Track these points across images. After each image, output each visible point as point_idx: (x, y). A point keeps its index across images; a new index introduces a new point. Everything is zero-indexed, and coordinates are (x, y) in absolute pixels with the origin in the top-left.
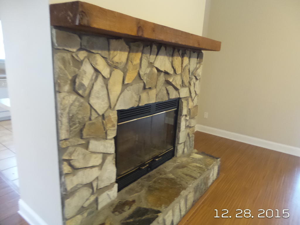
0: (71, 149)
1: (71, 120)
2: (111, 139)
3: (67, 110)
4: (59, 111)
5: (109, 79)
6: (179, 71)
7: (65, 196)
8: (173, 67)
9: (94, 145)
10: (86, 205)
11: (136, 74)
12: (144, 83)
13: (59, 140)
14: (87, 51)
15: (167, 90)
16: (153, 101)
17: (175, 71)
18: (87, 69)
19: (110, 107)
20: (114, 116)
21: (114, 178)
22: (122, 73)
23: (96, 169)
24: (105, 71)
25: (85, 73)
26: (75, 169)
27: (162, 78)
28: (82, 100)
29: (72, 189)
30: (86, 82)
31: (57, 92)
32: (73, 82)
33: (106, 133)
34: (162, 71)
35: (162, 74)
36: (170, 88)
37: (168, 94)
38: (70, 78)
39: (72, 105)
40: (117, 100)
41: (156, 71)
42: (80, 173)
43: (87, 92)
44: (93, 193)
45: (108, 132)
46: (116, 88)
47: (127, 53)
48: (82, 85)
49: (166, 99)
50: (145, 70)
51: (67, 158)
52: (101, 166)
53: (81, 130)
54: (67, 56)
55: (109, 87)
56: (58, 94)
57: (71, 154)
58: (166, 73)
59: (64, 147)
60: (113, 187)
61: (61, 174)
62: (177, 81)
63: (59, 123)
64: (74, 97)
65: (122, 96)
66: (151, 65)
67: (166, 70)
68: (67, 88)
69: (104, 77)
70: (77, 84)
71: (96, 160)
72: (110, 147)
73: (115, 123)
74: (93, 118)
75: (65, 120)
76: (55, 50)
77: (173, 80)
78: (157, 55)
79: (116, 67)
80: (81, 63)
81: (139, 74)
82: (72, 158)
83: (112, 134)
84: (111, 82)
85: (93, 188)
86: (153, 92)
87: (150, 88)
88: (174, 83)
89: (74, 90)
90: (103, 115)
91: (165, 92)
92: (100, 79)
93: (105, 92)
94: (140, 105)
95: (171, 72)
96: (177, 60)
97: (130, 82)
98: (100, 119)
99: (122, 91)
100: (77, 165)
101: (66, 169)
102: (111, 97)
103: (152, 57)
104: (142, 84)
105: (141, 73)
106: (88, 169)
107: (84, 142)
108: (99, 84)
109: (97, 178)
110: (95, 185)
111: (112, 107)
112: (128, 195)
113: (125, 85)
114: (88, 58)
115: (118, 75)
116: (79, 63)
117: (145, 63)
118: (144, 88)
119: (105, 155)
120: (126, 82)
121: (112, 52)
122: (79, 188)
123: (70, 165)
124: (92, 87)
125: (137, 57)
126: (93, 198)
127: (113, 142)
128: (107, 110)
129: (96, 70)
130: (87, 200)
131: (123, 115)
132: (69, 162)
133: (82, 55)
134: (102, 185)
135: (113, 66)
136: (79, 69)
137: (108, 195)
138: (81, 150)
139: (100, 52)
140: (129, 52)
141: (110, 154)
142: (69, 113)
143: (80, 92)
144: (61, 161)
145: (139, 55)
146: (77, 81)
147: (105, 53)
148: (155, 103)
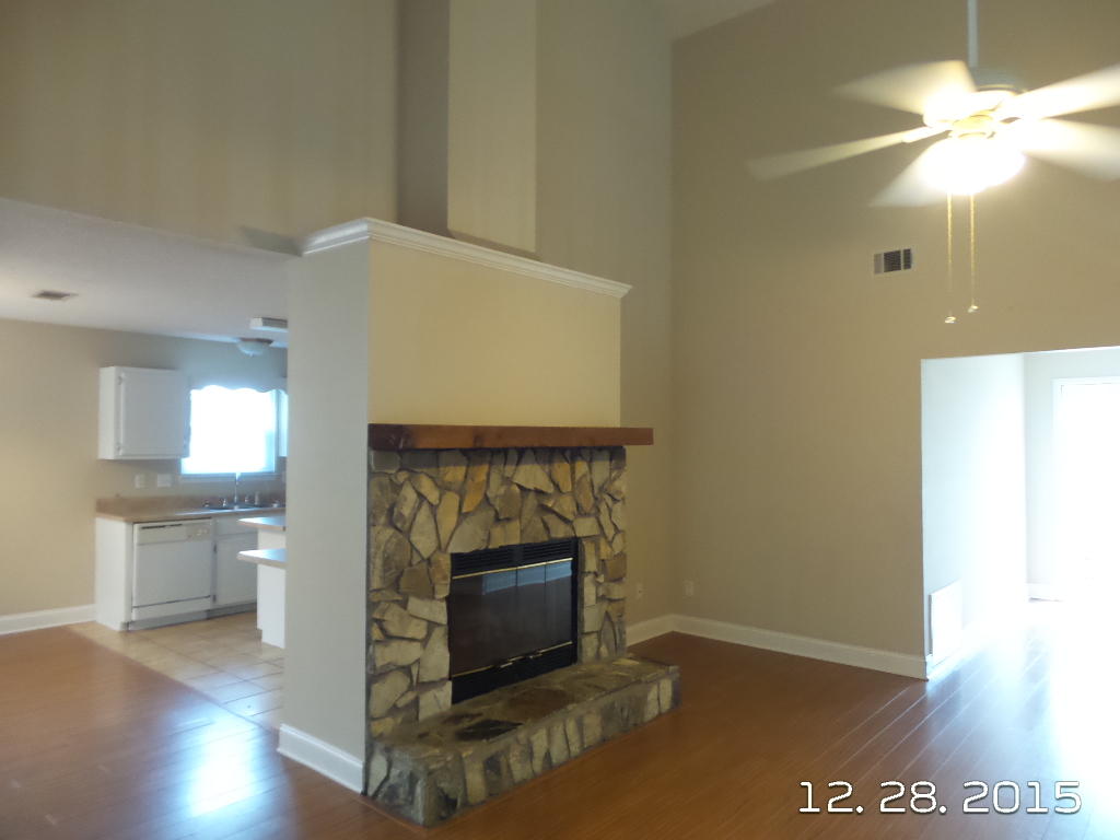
0: (383, 605)
1: (387, 561)
2: (441, 600)
3: (382, 547)
4: (372, 550)
5: (437, 506)
6: (567, 486)
7: (374, 676)
8: (553, 481)
9: (415, 604)
10: (401, 704)
11: (480, 498)
12: (496, 511)
13: (369, 591)
14: (408, 470)
15: (543, 521)
16: (515, 541)
17: (557, 486)
18: (409, 494)
19: (439, 547)
20: (445, 562)
21: (445, 671)
22: (457, 498)
23: (417, 645)
24: (433, 496)
25: (405, 499)
26: (388, 638)
27: (532, 501)
28: (401, 536)
29: (382, 667)
30: (407, 511)
31: (370, 526)
32: (391, 511)
33: (433, 589)
34: (529, 490)
35: (531, 496)
36: (552, 520)
37: (547, 529)
38: (387, 506)
39: (388, 541)
40: (451, 538)
41: (517, 490)
42: (395, 645)
43: (408, 525)
44: (411, 688)
45: (437, 587)
46: (449, 520)
47: (464, 468)
48: (401, 515)
49: (543, 538)
50: (496, 489)
51: (378, 617)
52: (425, 642)
53: (398, 580)
54: (385, 480)
55: (438, 517)
56: (372, 529)
57: (384, 612)
58: (539, 492)
59: (375, 600)
60: (444, 684)
61: (369, 642)
62: (566, 506)
63: (371, 566)
64: (390, 531)
65: (457, 532)
66: (508, 481)
67: (539, 487)
68: (383, 519)
69: (431, 505)
70: (395, 514)
71: (417, 630)
72: (439, 613)
73: (449, 575)
74: (414, 563)
75: (378, 562)
76: (371, 474)
77: (554, 504)
78: (518, 463)
79: (449, 490)
80: (401, 486)
81: (486, 498)
82: (385, 618)
83: (443, 591)
84: (440, 510)
85: (411, 677)
86: (515, 526)
87: (508, 520)
88: (556, 509)
89: (391, 523)
90: (429, 560)
91: (540, 525)
92: (425, 507)
93: (432, 525)
94: (490, 547)
95: (550, 489)
96: (562, 470)
97: (471, 509)
98: (425, 564)
99: (459, 524)
100: (393, 630)
101: (377, 634)
102: (441, 532)
103: (509, 470)
104: (492, 513)
105: (489, 494)
106: (404, 643)
107: (400, 598)
108: (424, 515)
109: (418, 661)
110: (414, 671)
111: (443, 546)
112: (464, 706)
113: (462, 516)
114: (409, 479)
115: (452, 500)
116: (397, 488)
117: (495, 479)
118: (497, 520)
119: (432, 625)
120: (464, 510)
121: (442, 469)
122: (391, 671)
123: (382, 629)
124: (414, 519)
125: (481, 472)
126: (411, 696)
127: (444, 604)
128: (435, 552)
129: (421, 497)
130: (403, 695)
131: (461, 562)
132: (380, 622)
133: (403, 476)
134: (426, 678)
135: (443, 488)
136: (398, 494)
137: (435, 697)
138: (396, 609)
139: (425, 470)
140: (468, 466)
141: (439, 625)
142: (384, 552)
143: (399, 525)
144: (371, 621)
145: (485, 468)
146: (396, 510)
147: (432, 471)
148: (520, 545)
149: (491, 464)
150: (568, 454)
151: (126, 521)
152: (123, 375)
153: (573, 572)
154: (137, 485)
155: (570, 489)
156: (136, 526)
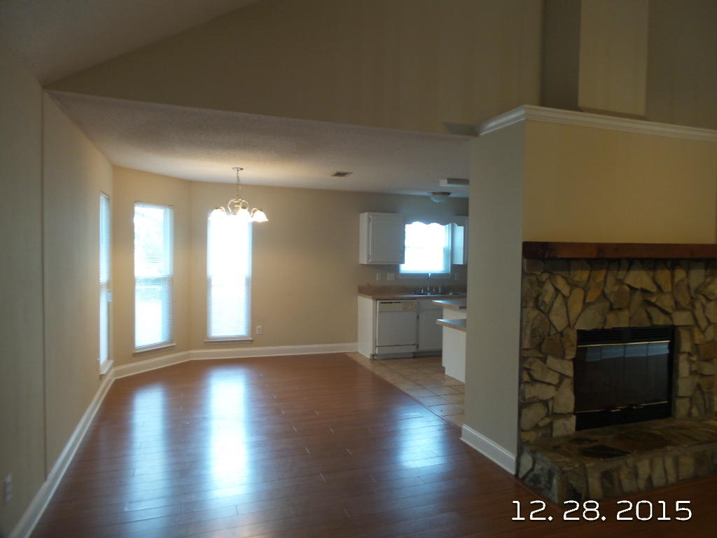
0: (530, 360)
1: (533, 331)
2: (569, 360)
3: (530, 324)
4: (524, 324)
5: (569, 297)
6: (667, 288)
7: (523, 404)
8: (655, 283)
9: (551, 361)
10: (542, 424)
11: (598, 293)
12: (611, 302)
13: (521, 349)
14: (548, 272)
15: (646, 311)
16: (625, 325)
17: (659, 287)
18: (549, 288)
19: (569, 325)
20: (573, 336)
21: (571, 408)
22: (582, 292)
23: (552, 389)
24: (565, 290)
25: (547, 291)
26: (534, 381)
27: (638, 297)
28: (543, 315)
29: (529, 399)
30: (547, 299)
31: (523, 307)
32: (537, 299)
33: (564, 352)
34: (637, 289)
35: (638, 293)
36: (655, 313)
37: (650, 318)
38: (535, 295)
39: (536, 318)
40: (577, 319)
41: (627, 289)
42: (538, 386)
43: (548, 308)
44: (547, 415)
45: (567, 352)
46: (576, 308)
47: (588, 272)
48: (544, 302)
49: (647, 324)
50: (611, 288)
51: (527, 366)
52: (558, 386)
53: (540, 344)
54: (534, 278)
55: (569, 305)
56: (524, 309)
57: (531, 364)
58: (644, 291)
59: (526, 356)
60: (571, 417)
61: (521, 382)
62: (667, 302)
63: (523, 333)
64: (537, 312)
65: (582, 315)
66: (620, 282)
67: (644, 287)
68: (531, 304)
69: (564, 296)
70: (540, 302)
71: (553, 379)
72: (569, 370)
73: (575, 343)
74: (552, 334)
75: (528, 332)
76: (524, 274)
77: (657, 300)
78: (629, 269)
79: (576, 286)
80: (543, 282)
81: (603, 293)
82: (532, 368)
83: (571, 354)
84: (571, 300)
85: (548, 407)
86: (625, 315)
87: (620, 309)
88: (658, 304)
89: (537, 307)
90: (561, 333)
91: (644, 315)
92: (560, 297)
93: (564, 309)
94: (606, 327)
95: (654, 290)
96: (663, 275)
97: (592, 300)
98: (558, 335)
99: (583, 310)
100: (537, 376)
101: (526, 378)
102: (571, 315)
103: (621, 274)
104: (608, 304)
105: (607, 291)
106: (544, 385)
107: (541, 356)
108: (558, 303)
109: (553, 398)
110: (550, 404)
111: (572, 325)
112: (585, 433)
113: (586, 305)
114: (549, 278)
115: (578, 294)
116: (541, 284)
117: (611, 279)
118: (611, 309)
119: (562, 377)
120: (587, 301)
121: (572, 272)
122: (536, 402)
123: (530, 375)
124: (552, 305)
125: (600, 276)
126: (547, 421)
127: (571, 363)
128: (565, 328)
129: (557, 290)
130: (542, 419)
131: (584, 336)
132: (528, 370)
133: (545, 276)
134: (558, 410)
135: (573, 285)
136: (542, 288)
137: (564, 424)
138: (539, 362)
139: (560, 273)
140: (591, 270)
141: (567, 377)
142: (532, 325)
143: (542, 308)
144: (522, 369)
145: (604, 272)
146: (540, 298)
147: (564, 273)
148: (629, 328)
149: (608, 269)
150: (669, 264)
151: (373, 299)
152: (371, 217)
153: (670, 351)
154: (377, 279)
155: (670, 290)
156: (378, 301)
